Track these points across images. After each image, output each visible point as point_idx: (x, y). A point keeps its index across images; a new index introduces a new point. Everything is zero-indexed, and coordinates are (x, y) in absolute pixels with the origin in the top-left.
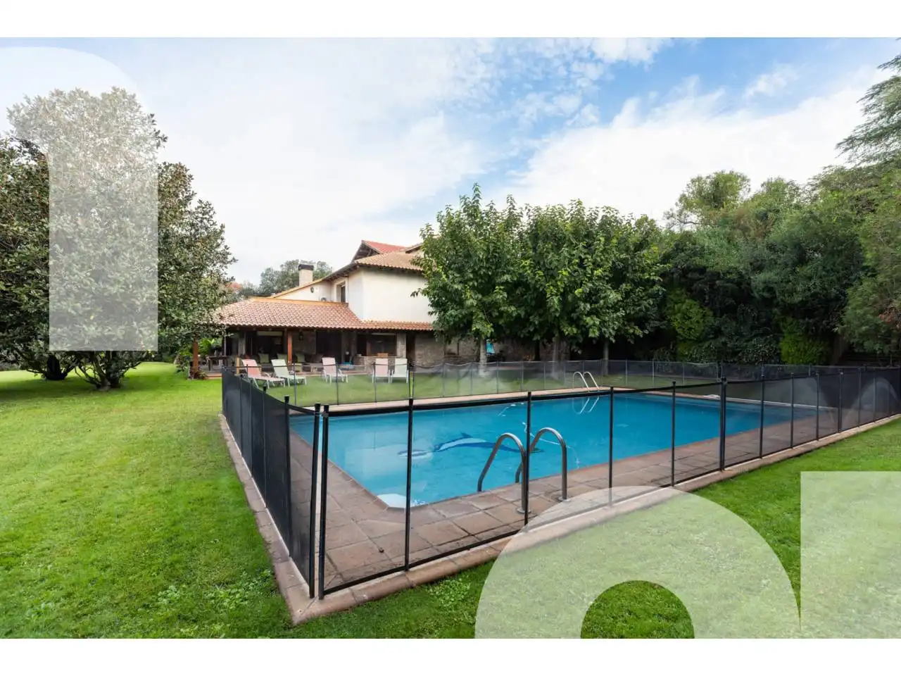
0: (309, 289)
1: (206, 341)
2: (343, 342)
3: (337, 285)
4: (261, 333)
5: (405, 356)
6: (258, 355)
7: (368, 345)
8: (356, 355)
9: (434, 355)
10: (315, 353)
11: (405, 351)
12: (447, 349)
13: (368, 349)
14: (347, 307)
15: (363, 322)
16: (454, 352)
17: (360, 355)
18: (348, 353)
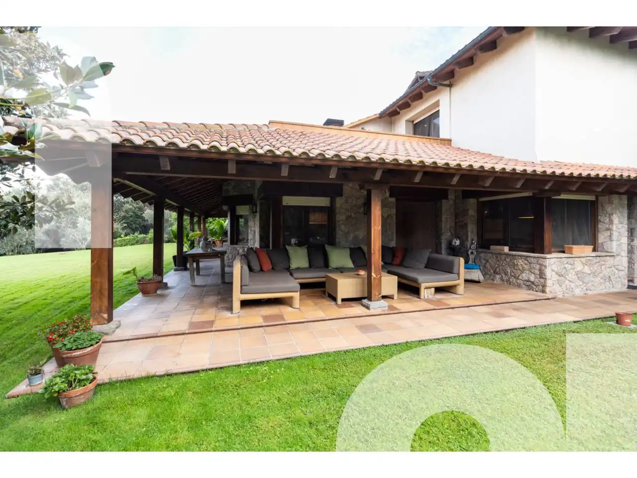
1: (219, 222)
2: (444, 219)
3: (407, 121)
4: (289, 201)
5: (624, 253)
6: (286, 250)
7: (546, 224)
8: (485, 246)
10: (393, 244)
11: (625, 240)
13: (548, 235)
14: (450, 145)
15: (538, 162)
17: (506, 249)
18: (458, 242)
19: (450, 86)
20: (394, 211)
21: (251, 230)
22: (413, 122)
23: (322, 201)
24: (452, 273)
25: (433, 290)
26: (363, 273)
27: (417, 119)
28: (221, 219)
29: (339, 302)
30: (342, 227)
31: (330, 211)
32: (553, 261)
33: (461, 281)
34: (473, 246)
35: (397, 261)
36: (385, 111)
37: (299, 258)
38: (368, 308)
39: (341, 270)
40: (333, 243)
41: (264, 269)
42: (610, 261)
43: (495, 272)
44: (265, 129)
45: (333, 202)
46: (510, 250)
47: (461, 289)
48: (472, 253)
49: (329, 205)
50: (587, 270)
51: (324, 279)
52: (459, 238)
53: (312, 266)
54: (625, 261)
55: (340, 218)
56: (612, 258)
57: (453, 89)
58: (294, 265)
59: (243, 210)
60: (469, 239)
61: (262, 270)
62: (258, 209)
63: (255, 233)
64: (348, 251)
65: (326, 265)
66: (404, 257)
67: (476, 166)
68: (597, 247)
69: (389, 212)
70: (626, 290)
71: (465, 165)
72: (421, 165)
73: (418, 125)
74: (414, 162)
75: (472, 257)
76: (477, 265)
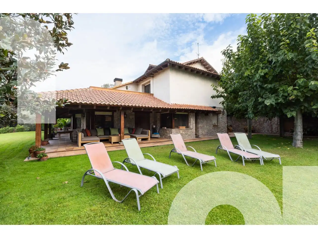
0: (125, 87)
2: (151, 119)
3: (142, 85)
4: (97, 113)
5: (194, 128)
6: (96, 130)
7: (173, 121)
8: (161, 127)
9: (208, 127)
10: (134, 127)
11: (194, 125)
12: (213, 123)
13: (173, 124)
14: (153, 96)
15: (170, 104)
16: (216, 125)
17: (166, 128)
18: (154, 126)
19: (153, 77)
20: (134, 117)
21: (82, 124)
22: (144, 85)
24: (146, 134)
25: (141, 139)
27: (146, 84)
28: (64, 119)
29: (112, 143)
30: (116, 122)
31: (112, 116)
32: (174, 130)
33: (149, 137)
34: (159, 128)
35: (133, 132)
37: (101, 132)
38: (120, 144)
39: (114, 135)
40: (113, 127)
41: (88, 135)
42: (190, 131)
43: (163, 135)
44: (89, 90)
45: (113, 114)
46: (167, 128)
47: (149, 139)
48: (158, 130)
49: (112, 115)
50: (184, 133)
51: (108, 138)
52: (155, 125)
53: (105, 135)
54: (194, 130)
55: (115, 119)
56: (191, 130)
57: (154, 78)
58: (99, 134)
59: (78, 116)
60: (158, 125)
62: (85, 115)
63: (84, 124)
64: (118, 129)
65: (110, 134)
66: (135, 131)
67: (147, 106)
68: (187, 127)
69: (132, 117)
70: (195, 138)
71: (144, 106)
72: (132, 106)
73: (145, 87)
74: (130, 105)
75: (158, 131)
76: (159, 133)
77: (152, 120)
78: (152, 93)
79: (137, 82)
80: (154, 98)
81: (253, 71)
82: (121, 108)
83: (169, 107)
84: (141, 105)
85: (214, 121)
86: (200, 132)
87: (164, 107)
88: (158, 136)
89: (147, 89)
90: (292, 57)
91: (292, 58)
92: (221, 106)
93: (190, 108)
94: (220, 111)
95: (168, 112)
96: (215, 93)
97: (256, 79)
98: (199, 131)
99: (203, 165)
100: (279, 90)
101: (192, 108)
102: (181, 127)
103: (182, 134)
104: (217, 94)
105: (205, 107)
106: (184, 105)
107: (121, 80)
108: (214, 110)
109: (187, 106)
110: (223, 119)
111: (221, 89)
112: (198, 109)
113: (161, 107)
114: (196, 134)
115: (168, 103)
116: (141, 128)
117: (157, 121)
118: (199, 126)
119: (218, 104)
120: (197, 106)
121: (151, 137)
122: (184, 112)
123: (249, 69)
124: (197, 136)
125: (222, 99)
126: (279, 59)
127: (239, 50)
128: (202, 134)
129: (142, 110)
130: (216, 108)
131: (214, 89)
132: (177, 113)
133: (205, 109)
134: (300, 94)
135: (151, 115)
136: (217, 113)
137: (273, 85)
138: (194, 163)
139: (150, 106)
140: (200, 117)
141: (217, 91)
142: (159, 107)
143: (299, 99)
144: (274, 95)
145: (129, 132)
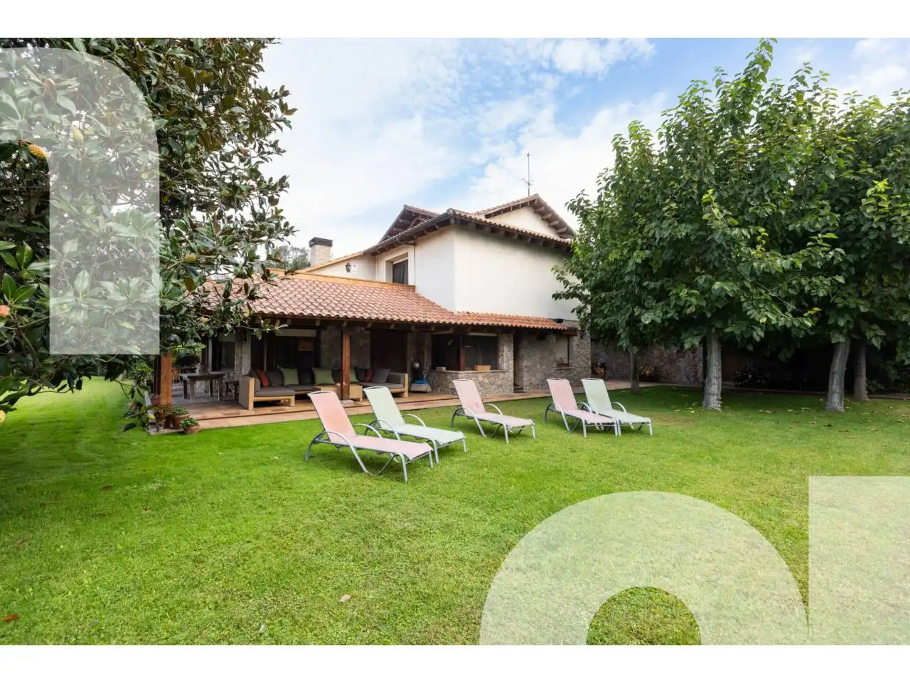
0: (343, 267)
3: (387, 261)
4: (281, 332)
5: (512, 370)
6: (279, 371)
7: (462, 351)
8: (433, 368)
9: (544, 367)
10: (368, 366)
11: (512, 362)
12: (558, 358)
13: (462, 359)
14: (414, 291)
15: (456, 313)
16: (566, 362)
17: (444, 369)
18: (417, 365)
19: (415, 245)
20: (368, 341)
21: (238, 357)
22: (392, 263)
23: (310, 333)
24: (400, 384)
26: (339, 385)
27: (396, 261)
30: (326, 354)
31: (316, 341)
32: (463, 375)
33: (406, 389)
34: (428, 368)
35: (368, 378)
36: (370, 250)
37: (291, 377)
40: (318, 365)
42: (502, 375)
43: (438, 386)
45: (318, 334)
46: (447, 369)
47: (406, 394)
48: (425, 373)
49: (315, 336)
50: (486, 381)
52: (419, 363)
53: (301, 383)
54: (512, 375)
55: (324, 346)
56: (503, 373)
57: (416, 247)
58: (287, 382)
61: (270, 385)
64: (330, 373)
65: (313, 381)
66: (372, 377)
67: (403, 319)
68: (495, 366)
69: (365, 342)
70: (512, 393)
71: (396, 318)
72: (370, 319)
73: (395, 267)
74: (366, 316)
75: (425, 376)
76: (428, 382)
77: (411, 351)
78: (411, 283)
79: (373, 255)
80: (419, 298)
81: (625, 251)
82: (345, 325)
83: (453, 322)
84: (389, 317)
85: (561, 354)
86: (525, 379)
87: (441, 321)
88: (425, 387)
89: (399, 273)
90: (687, 233)
91: (687, 236)
92: (574, 317)
93: (500, 324)
94: (575, 330)
95: (451, 331)
96: (560, 288)
97: (629, 269)
98: (522, 377)
99: (510, 435)
100: (671, 294)
101: (505, 324)
102: (480, 368)
103: (481, 385)
104: (565, 290)
105: (537, 320)
106: (488, 316)
107: (328, 243)
108: (559, 326)
109: (495, 317)
110: (582, 349)
111: (575, 280)
112: (519, 325)
113: (435, 321)
114: (515, 385)
115: (449, 310)
116: (386, 367)
117: (422, 353)
118: (524, 364)
119: (568, 312)
120: (517, 318)
121: (410, 392)
122: (488, 331)
123: (619, 246)
124: (517, 388)
125: (576, 303)
126: (666, 234)
127: (601, 203)
128: (531, 383)
129: (392, 327)
130: (564, 323)
131: (559, 278)
132: (472, 334)
133: (536, 326)
134: (704, 303)
135: (410, 338)
136: (564, 333)
137: (659, 283)
138: (495, 433)
139: (409, 319)
140: (525, 343)
141: (566, 283)
142: (429, 320)
143: (704, 314)
144: (661, 304)
145: (357, 377)
